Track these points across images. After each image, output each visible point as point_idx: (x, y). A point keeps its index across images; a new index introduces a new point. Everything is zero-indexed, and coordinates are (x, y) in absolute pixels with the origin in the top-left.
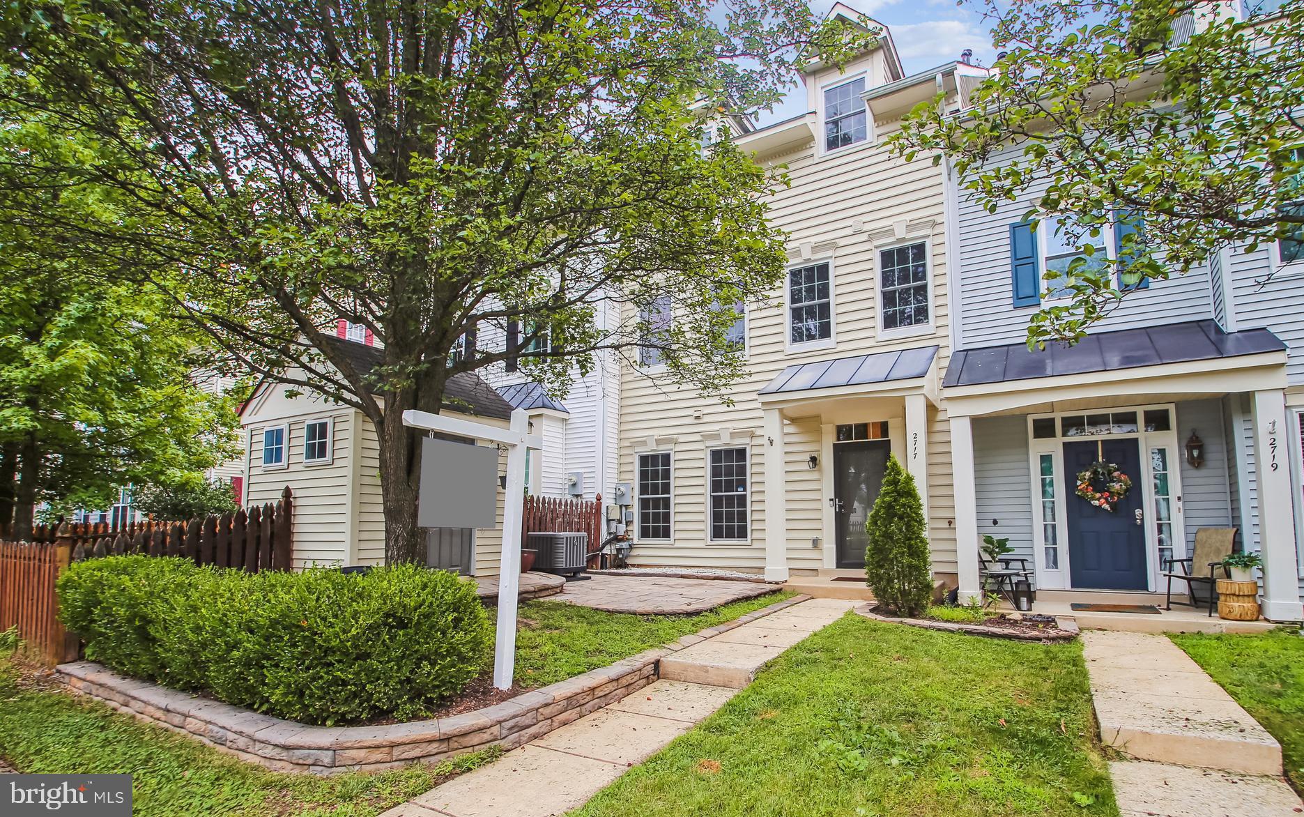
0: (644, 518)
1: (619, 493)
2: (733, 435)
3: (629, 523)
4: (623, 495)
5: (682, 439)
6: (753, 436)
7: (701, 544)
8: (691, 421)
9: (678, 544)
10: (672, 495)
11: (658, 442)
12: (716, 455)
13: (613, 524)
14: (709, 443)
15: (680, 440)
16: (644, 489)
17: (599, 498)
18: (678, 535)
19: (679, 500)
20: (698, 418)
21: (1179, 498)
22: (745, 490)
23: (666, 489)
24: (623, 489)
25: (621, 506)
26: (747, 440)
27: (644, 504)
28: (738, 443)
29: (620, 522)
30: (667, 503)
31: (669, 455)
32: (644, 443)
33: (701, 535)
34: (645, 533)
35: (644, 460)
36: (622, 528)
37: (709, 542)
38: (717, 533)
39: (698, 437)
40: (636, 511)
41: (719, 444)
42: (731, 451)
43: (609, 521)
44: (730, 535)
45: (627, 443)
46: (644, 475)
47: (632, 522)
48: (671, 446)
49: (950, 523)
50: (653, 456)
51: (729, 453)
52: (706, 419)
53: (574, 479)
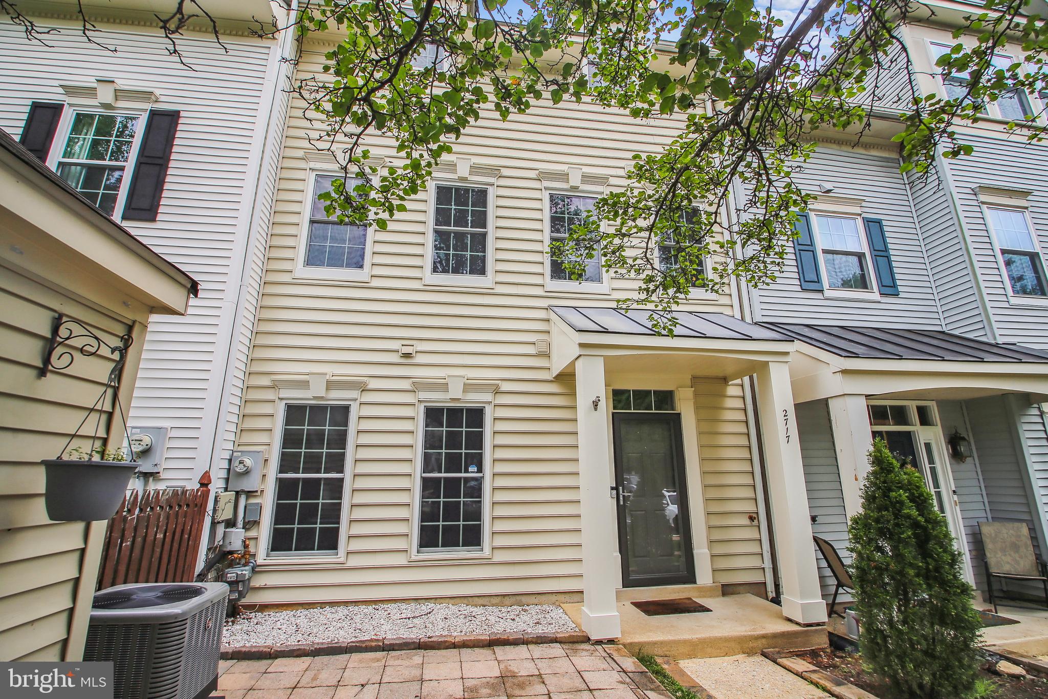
0: (282, 514)
1: (240, 469)
2: (467, 388)
3: (250, 524)
4: (247, 472)
5: (374, 384)
6: (497, 392)
7: (401, 560)
8: (395, 358)
9: (353, 561)
10: (348, 475)
11: (330, 385)
12: (433, 415)
13: (221, 529)
14: (423, 395)
15: (371, 386)
16: (287, 463)
17: (205, 482)
18: (355, 545)
19: (361, 483)
20: (407, 356)
21: (954, 492)
22: (480, 470)
23: (337, 463)
24: (248, 462)
25: (238, 493)
26: (488, 397)
27: (285, 489)
28: (473, 399)
29: (231, 523)
30: (336, 488)
31: (346, 409)
32: (305, 385)
33: (400, 544)
34: (280, 542)
35: (294, 412)
36: (236, 539)
37: (415, 556)
38: (428, 539)
39: (405, 385)
40: (268, 502)
41: (439, 399)
42: (461, 410)
43: (214, 524)
44: (451, 540)
45: (265, 381)
46: (290, 439)
47: (256, 523)
48: (354, 394)
49: (752, 519)
50: (313, 408)
51: (455, 414)
52: (419, 359)
53: (147, 440)
